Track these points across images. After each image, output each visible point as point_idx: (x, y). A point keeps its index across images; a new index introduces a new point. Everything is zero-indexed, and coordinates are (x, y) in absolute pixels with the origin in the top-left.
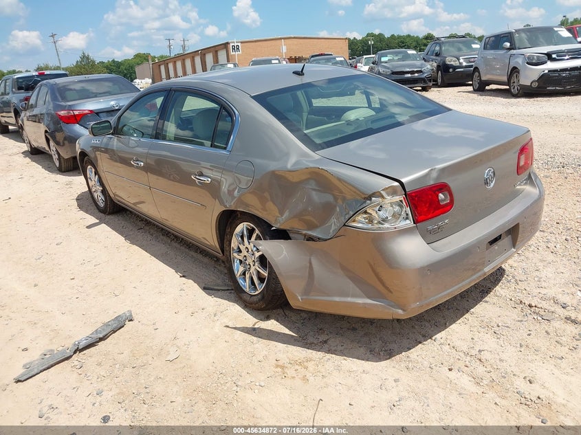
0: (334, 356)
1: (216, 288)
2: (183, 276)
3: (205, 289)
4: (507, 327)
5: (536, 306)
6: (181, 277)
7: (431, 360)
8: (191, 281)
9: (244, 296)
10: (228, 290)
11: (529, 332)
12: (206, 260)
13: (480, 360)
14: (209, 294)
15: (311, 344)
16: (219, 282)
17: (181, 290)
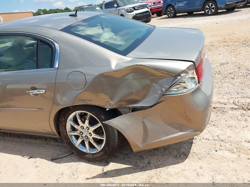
0: (160, 169)
1: (60, 157)
2: (31, 157)
3: (52, 160)
4: (215, 120)
5: (217, 108)
6: (29, 158)
7: (205, 150)
8: (38, 159)
9: (88, 156)
10: (69, 155)
11: (225, 120)
12: (38, 141)
13: (222, 141)
14: (57, 162)
15: (143, 167)
16: (58, 152)
17: (36, 167)
